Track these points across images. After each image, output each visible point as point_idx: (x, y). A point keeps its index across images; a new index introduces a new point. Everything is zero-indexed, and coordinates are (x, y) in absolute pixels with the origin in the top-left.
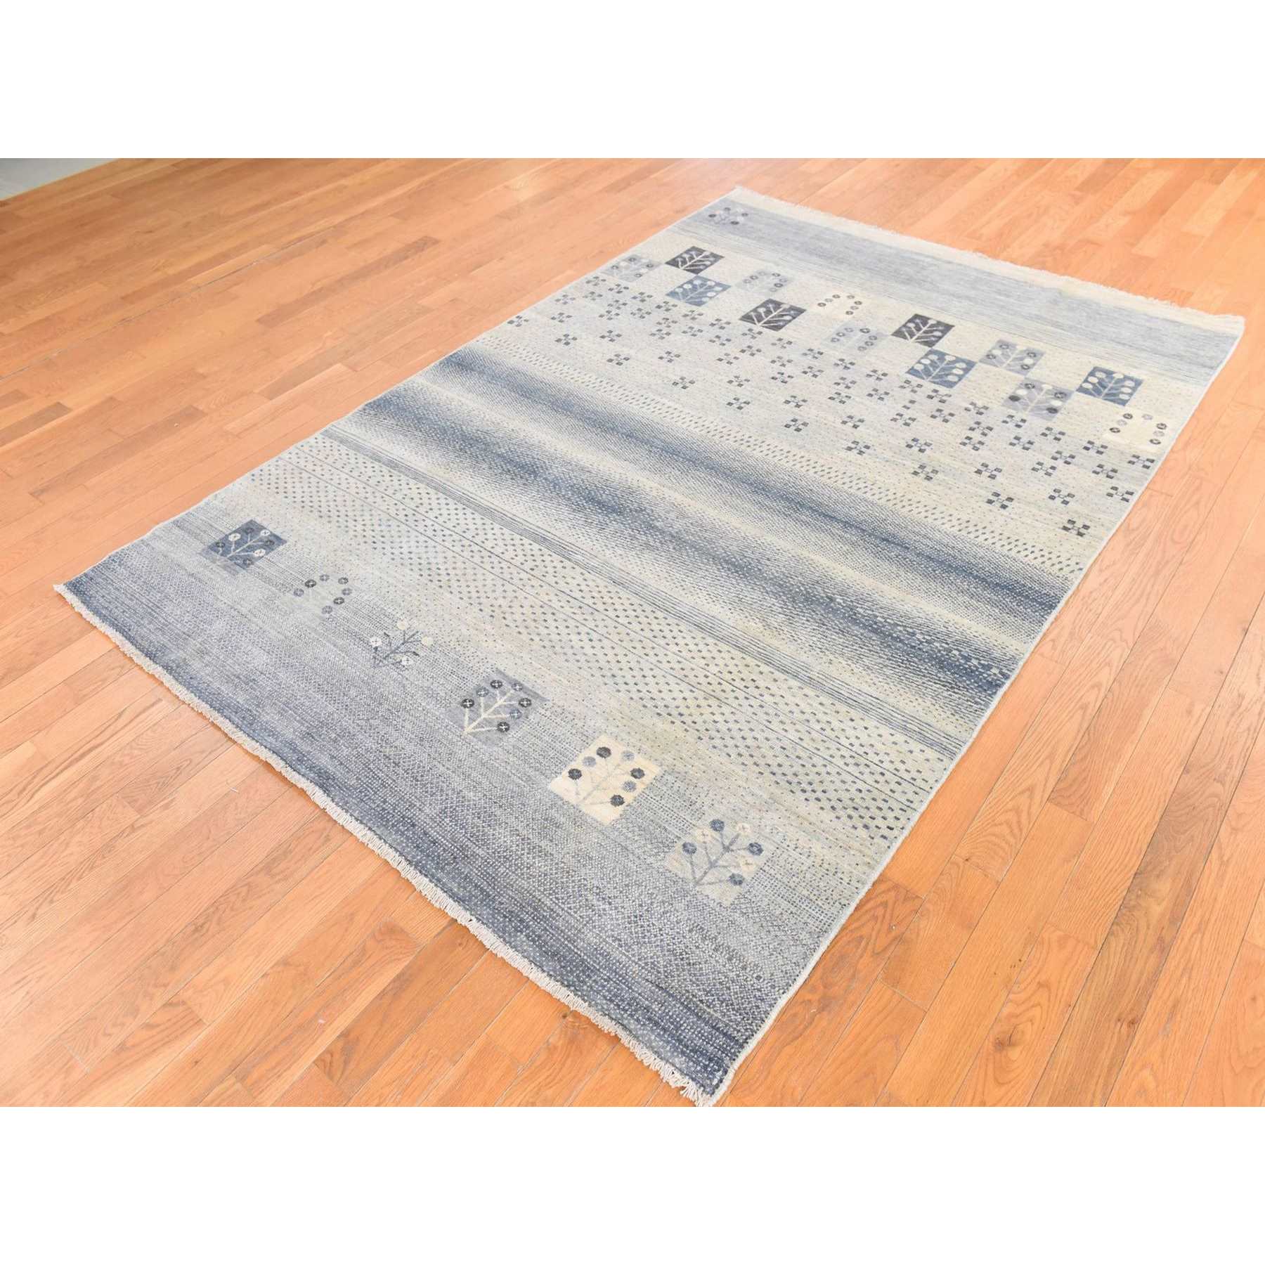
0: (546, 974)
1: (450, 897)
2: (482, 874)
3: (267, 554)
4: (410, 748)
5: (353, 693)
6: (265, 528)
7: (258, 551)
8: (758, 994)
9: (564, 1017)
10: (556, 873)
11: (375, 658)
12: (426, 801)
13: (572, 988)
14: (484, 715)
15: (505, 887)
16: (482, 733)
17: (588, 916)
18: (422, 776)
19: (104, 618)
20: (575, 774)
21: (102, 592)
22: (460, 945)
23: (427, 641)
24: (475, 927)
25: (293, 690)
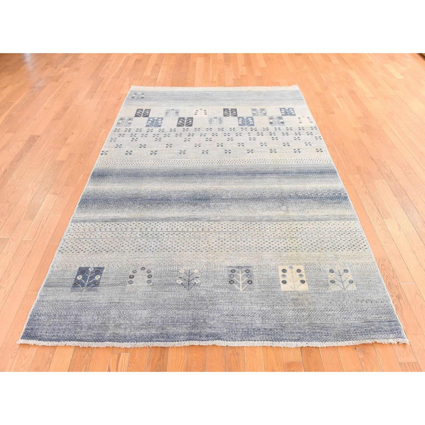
0: (341, 341)
1: (294, 341)
2: (294, 328)
3: (101, 276)
4: (231, 308)
5: (191, 303)
6: (89, 268)
7: (96, 277)
8: (386, 306)
9: (356, 349)
10: (311, 313)
11: (185, 287)
12: (254, 320)
13: (351, 339)
14: (241, 283)
15: (304, 327)
16: (246, 288)
17: (331, 318)
18: (244, 313)
19: (58, 340)
20: (284, 282)
21: (44, 331)
22: (310, 352)
23: (196, 271)
24: (311, 344)
25: (169, 316)
